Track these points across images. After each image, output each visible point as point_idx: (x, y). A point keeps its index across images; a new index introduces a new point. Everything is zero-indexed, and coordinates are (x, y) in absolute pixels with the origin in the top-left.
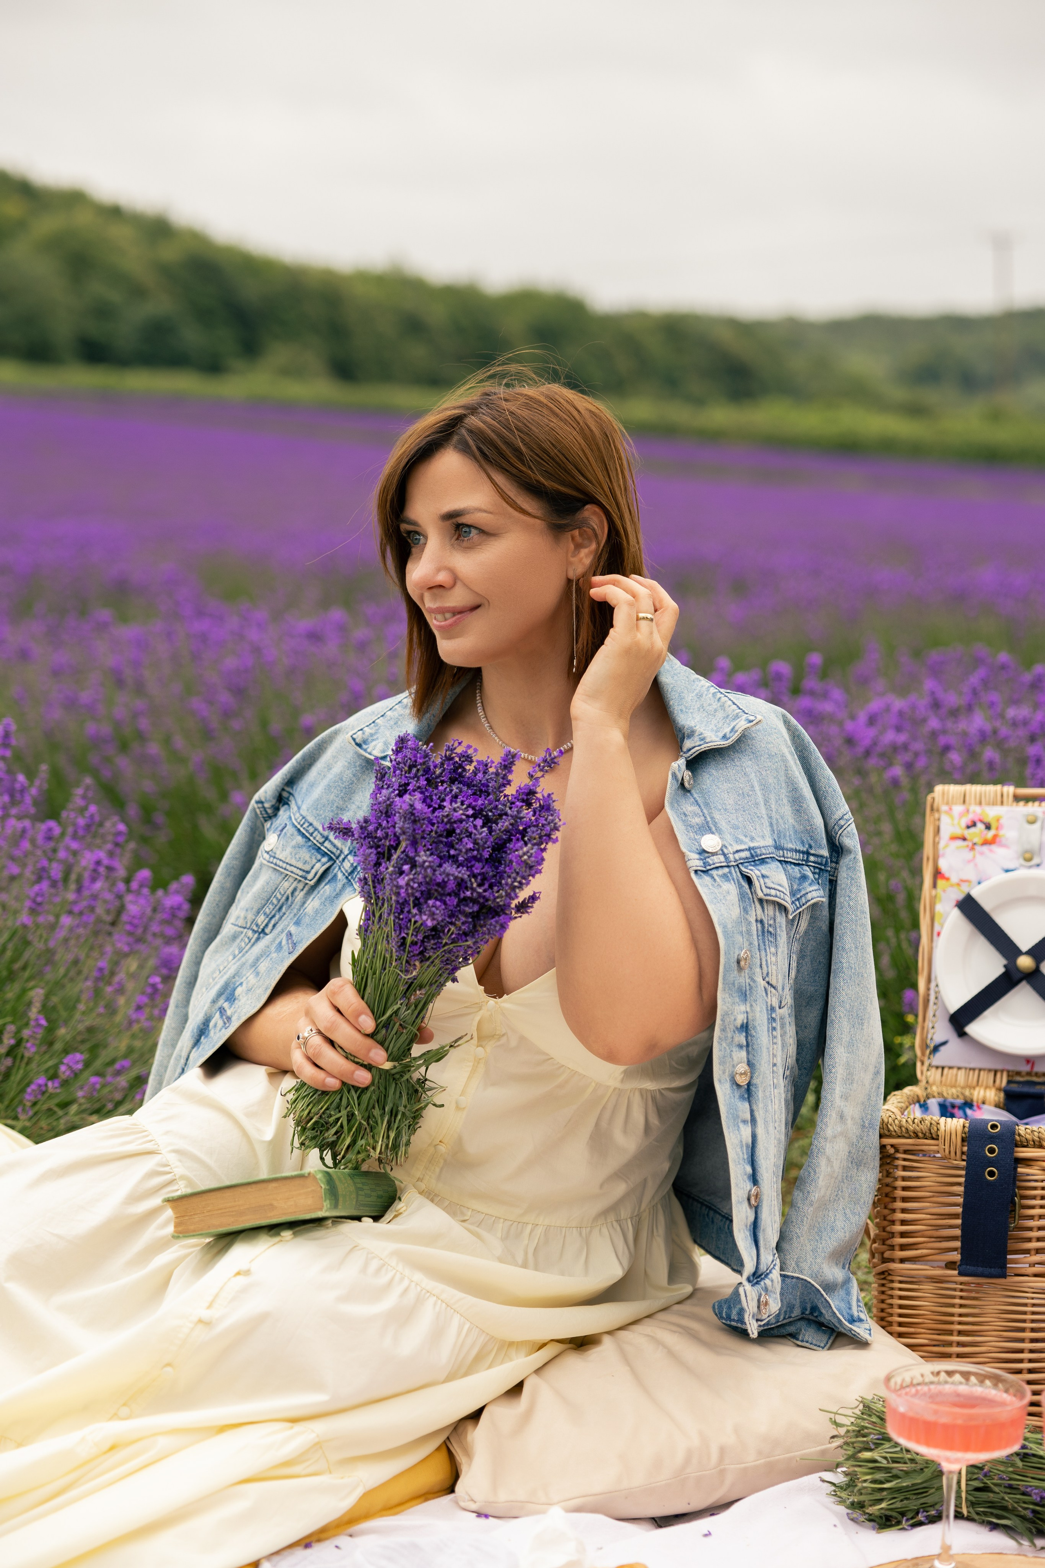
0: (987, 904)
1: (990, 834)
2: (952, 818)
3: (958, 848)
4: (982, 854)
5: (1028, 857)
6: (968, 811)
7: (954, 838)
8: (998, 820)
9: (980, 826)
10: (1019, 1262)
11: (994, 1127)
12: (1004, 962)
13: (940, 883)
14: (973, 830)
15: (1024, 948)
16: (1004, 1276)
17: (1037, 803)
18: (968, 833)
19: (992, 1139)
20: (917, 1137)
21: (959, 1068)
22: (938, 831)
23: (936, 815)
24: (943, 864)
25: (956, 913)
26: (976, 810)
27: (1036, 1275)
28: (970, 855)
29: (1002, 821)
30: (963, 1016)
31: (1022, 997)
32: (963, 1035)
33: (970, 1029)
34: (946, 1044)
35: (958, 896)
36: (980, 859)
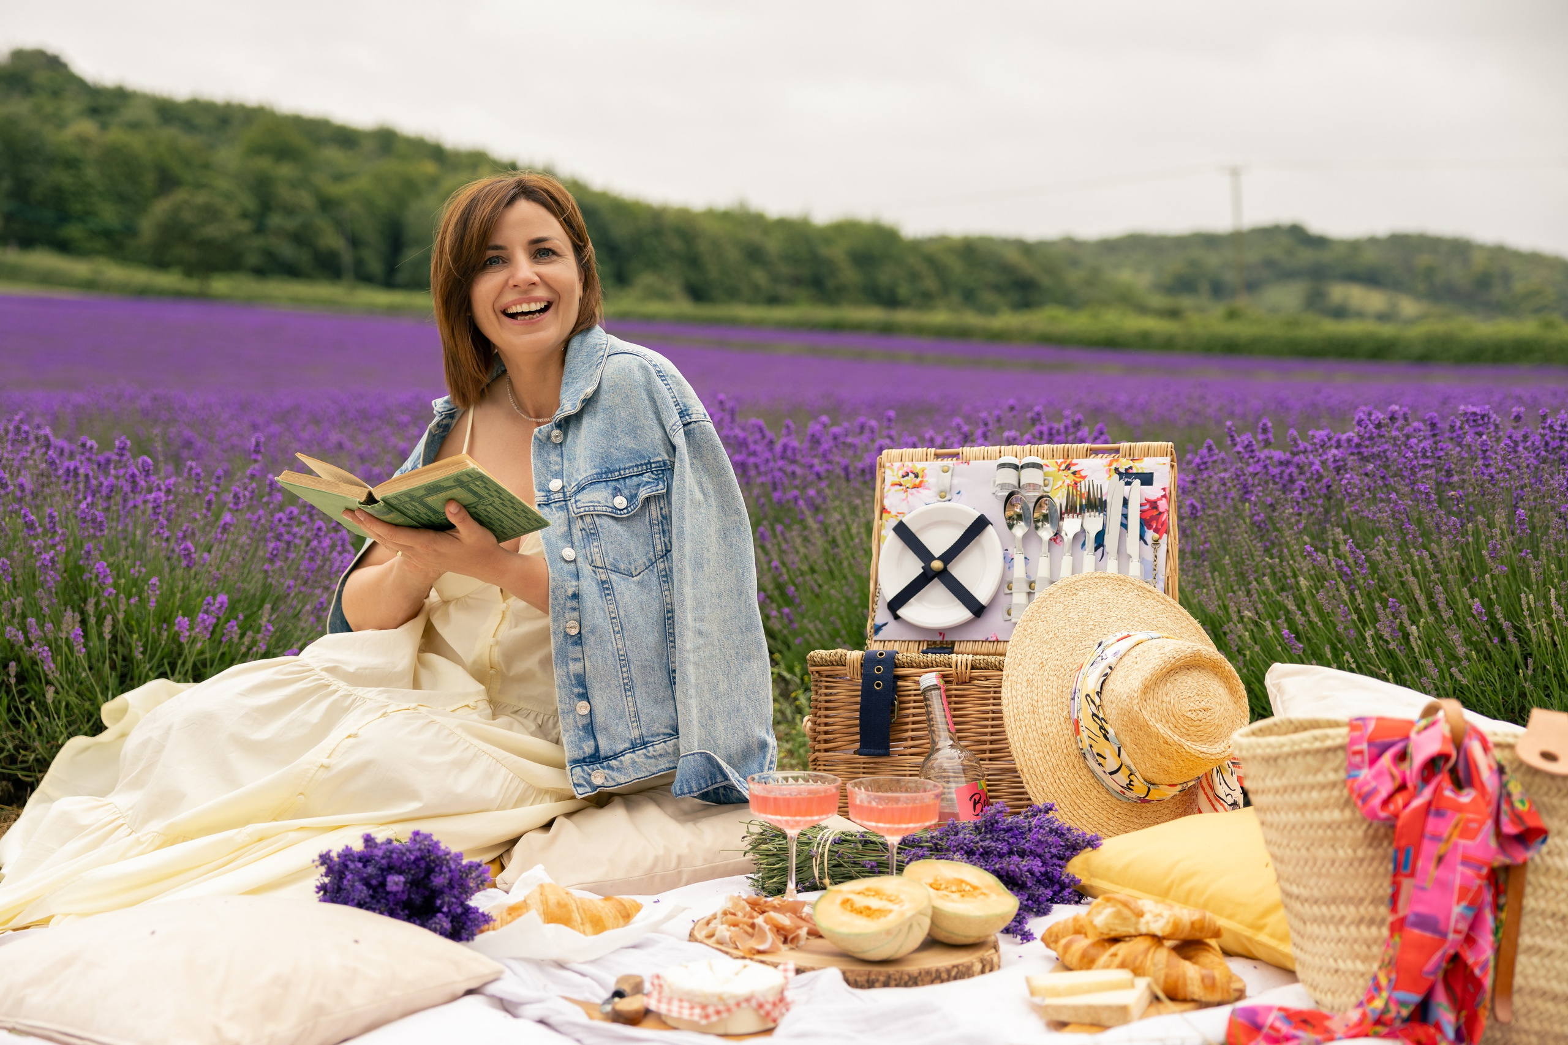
0: (913, 528)
1: (918, 481)
2: (893, 471)
3: (896, 491)
4: (912, 494)
5: (943, 495)
6: (903, 466)
7: (894, 485)
8: (923, 471)
9: (911, 476)
10: (898, 748)
11: (881, 655)
12: (923, 564)
13: (885, 515)
14: (906, 479)
15: (937, 556)
16: (887, 754)
17: (950, 459)
18: (902, 481)
19: (879, 662)
20: (833, 665)
21: (894, 641)
22: (883, 481)
23: (883, 470)
24: (886, 503)
25: (892, 534)
26: (908, 465)
27: (912, 755)
28: (904, 496)
29: (926, 472)
30: (895, 605)
31: (936, 591)
32: (897, 617)
33: (901, 612)
34: (885, 624)
35: (894, 523)
36: (910, 498)
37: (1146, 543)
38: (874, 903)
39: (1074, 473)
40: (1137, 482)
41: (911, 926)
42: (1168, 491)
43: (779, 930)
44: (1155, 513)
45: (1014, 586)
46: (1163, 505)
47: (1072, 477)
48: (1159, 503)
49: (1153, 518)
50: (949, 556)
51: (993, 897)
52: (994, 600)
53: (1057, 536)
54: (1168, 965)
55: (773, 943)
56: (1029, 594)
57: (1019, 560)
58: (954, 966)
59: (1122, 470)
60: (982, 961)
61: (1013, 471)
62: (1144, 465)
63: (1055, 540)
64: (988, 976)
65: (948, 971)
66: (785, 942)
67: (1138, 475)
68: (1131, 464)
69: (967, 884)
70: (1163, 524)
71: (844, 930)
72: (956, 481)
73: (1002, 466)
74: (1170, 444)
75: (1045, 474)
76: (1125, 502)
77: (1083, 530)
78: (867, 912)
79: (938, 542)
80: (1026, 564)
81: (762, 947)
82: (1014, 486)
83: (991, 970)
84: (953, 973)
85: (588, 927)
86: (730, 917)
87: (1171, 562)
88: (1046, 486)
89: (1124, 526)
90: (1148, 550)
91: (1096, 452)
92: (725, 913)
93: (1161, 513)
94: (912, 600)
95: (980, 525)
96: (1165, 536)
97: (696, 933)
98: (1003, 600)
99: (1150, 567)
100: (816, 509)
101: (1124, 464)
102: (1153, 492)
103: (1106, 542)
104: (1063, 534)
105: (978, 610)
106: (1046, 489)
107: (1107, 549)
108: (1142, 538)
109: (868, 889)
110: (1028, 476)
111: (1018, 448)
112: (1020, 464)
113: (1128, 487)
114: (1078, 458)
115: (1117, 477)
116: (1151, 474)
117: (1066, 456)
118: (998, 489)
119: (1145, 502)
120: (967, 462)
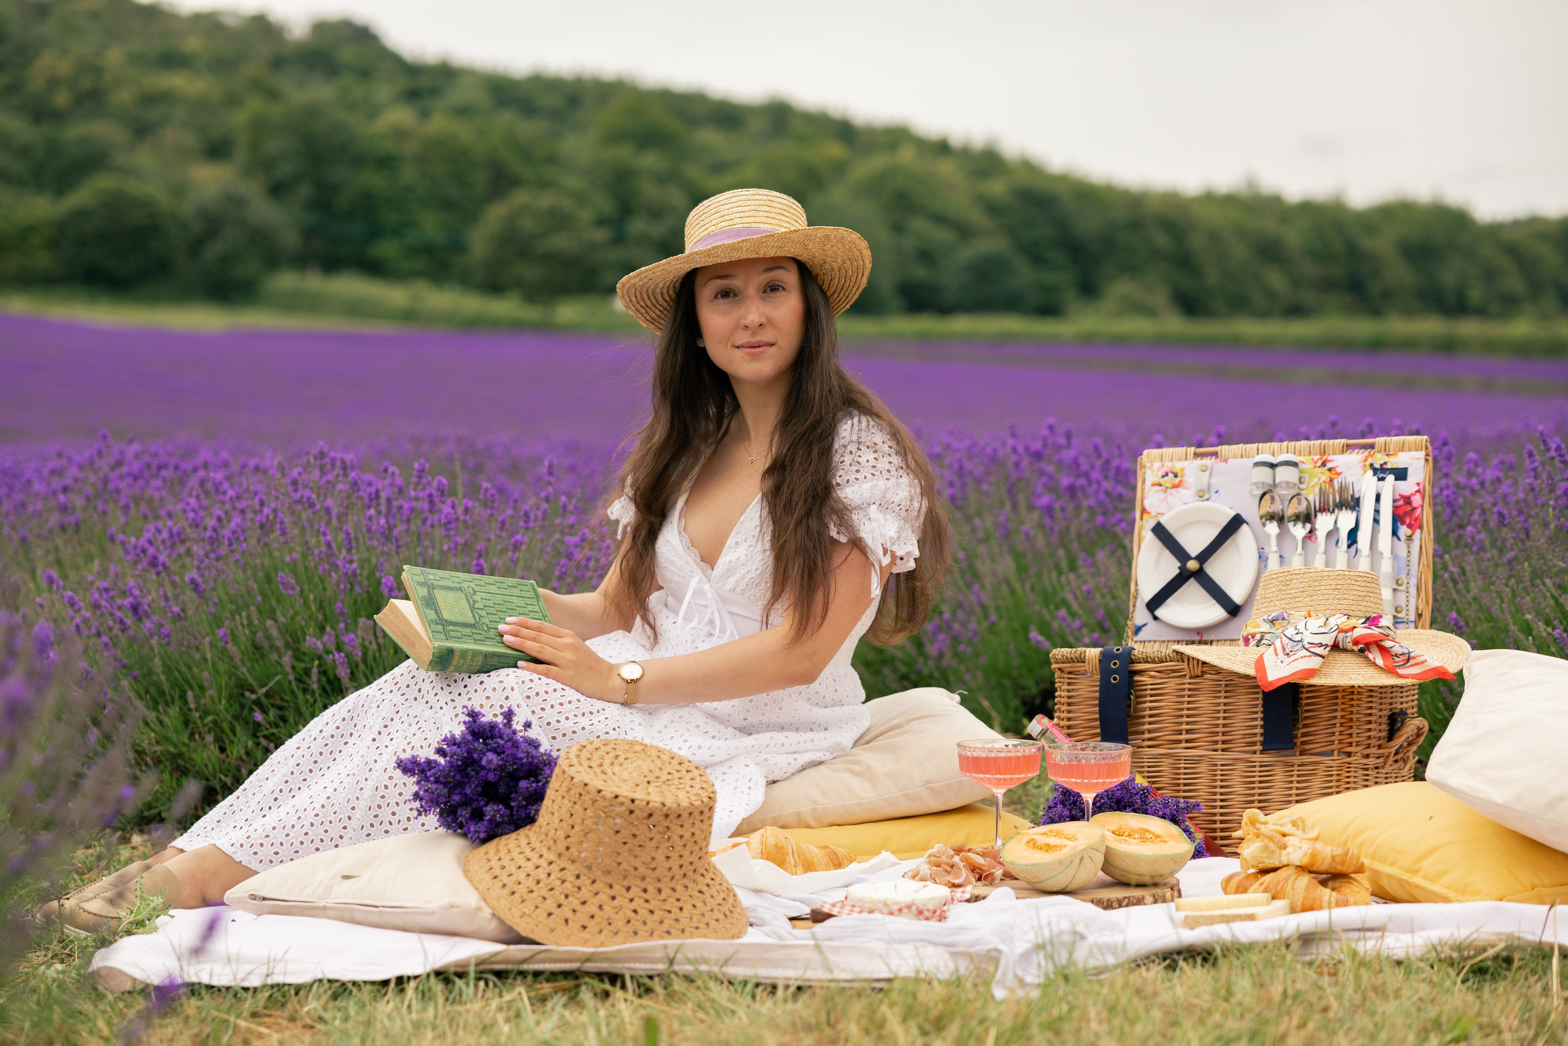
0: (1171, 528)
1: (1177, 481)
2: (1153, 471)
3: (1157, 491)
4: (1171, 494)
5: (1201, 495)
6: (1163, 465)
7: (1154, 485)
8: (1182, 470)
9: (1171, 475)
11: (1118, 650)
12: (1179, 564)
13: (1145, 516)
14: (1166, 478)
15: (1193, 554)
17: (1209, 458)
18: (1162, 481)
19: (1117, 657)
20: (1074, 662)
21: (1155, 642)
22: (1144, 482)
23: (1144, 471)
24: (1147, 504)
25: (1151, 535)
26: (1168, 465)
28: (1163, 496)
29: (1185, 471)
30: (1154, 604)
31: (1192, 589)
32: (1156, 618)
33: (1158, 613)
34: (1145, 625)
35: (1153, 524)
36: (1170, 498)
37: (1399, 539)
38: (1053, 841)
39: (1330, 470)
40: (1391, 478)
41: (1082, 858)
42: (1422, 486)
43: (974, 868)
44: (1409, 508)
46: (1416, 500)
47: (1328, 474)
48: (1413, 498)
49: (1406, 514)
50: (1206, 555)
51: (1172, 843)
52: (1248, 600)
53: (1310, 534)
54: (1307, 889)
55: (967, 878)
57: (1273, 560)
58: (1127, 899)
59: (1377, 466)
60: (1155, 895)
61: (1268, 470)
62: (1398, 461)
63: (1310, 538)
66: (979, 879)
67: (1393, 471)
68: (1386, 459)
69: (1150, 832)
70: (1417, 519)
71: (1023, 862)
72: (1214, 481)
73: (1257, 464)
74: (1425, 437)
75: (1301, 472)
76: (1378, 498)
77: (1336, 528)
78: (1048, 848)
79: (1194, 542)
80: (1281, 562)
81: (957, 881)
82: (1269, 485)
83: (1164, 902)
85: (797, 868)
87: (1424, 558)
88: (1300, 483)
89: (1376, 521)
90: (1402, 546)
91: (1351, 448)
92: (931, 857)
93: (1414, 509)
94: (1170, 600)
95: (1235, 523)
96: (1418, 531)
97: (906, 875)
99: (1403, 563)
101: (1379, 459)
102: (1407, 487)
103: (1359, 538)
104: (1317, 532)
105: (1234, 610)
106: (1302, 486)
107: (1360, 546)
108: (1395, 533)
109: (1050, 831)
110: (1284, 474)
111: (1275, 445)
112: (1275, 462)
113: (1381, 483)
114: (1334, 454)
115: (1371, 472)
116: (1406, 469)
117: (1323, 452)
118: (1254, 487)
119: (1398, 497)
120: (1226, 461)
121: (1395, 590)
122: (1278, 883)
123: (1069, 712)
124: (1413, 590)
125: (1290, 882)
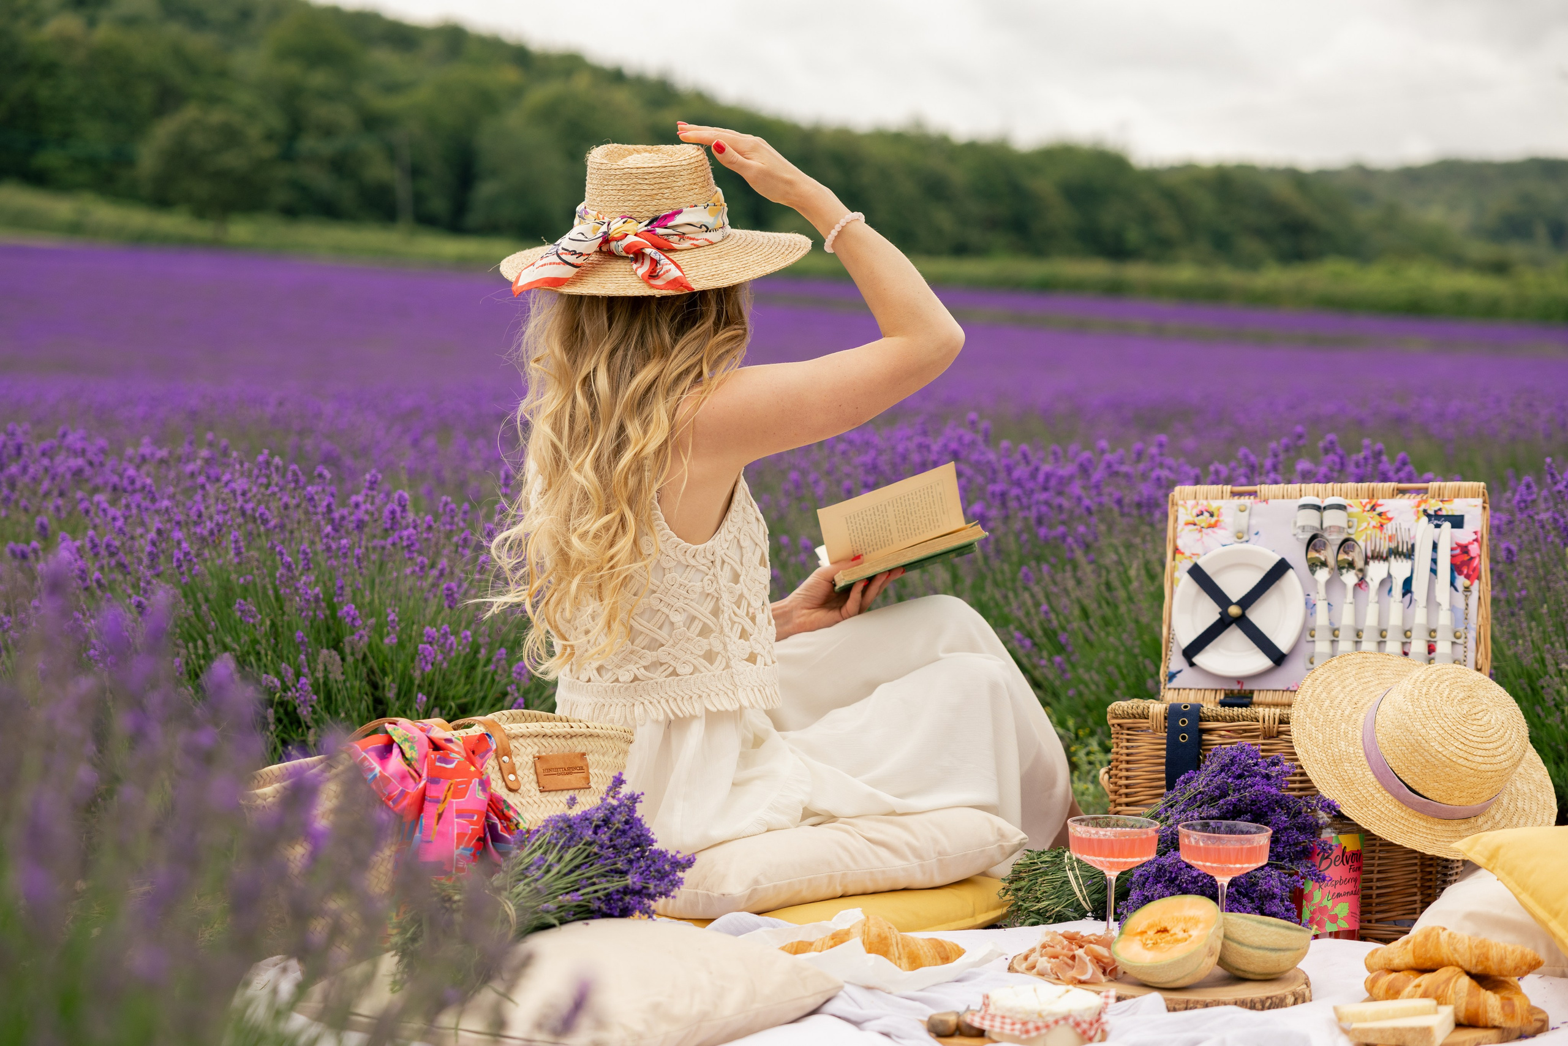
0: (1209, 570)
1: (1213, 520)
2: (1186, 509)
3: (1191, 531)
4: (1207, 534)
5: (1240, 536)
6: (1198, 504)
7: (1187, 524)
8: (1219, 510)
9: (1206, 514)
11: (1186, 707)
12: (1220, 610)
13: (1178, 556)
14: (1201, 517)
15: (1234, 599)
17: (1247, 497)
18: (1197, 520)
19: (1184, 714)
20: (1135, 717)
21: (1190, 689)
22: (1176, 519)
23: (1175, 508)
24: (1180, 543)
25: (1186, 577)
26: (1203, 504)
28: (1198, 536)
29: (1222, 510)
30: (1191, 652)
31: (1234, 636)
32: (1192, 664)
33: (1196, 659)
34: (1179, 672)
35: (1189, 565)
36: (1205, 538)
37: (1456, 590)
39: (1380, 514)
40: (1447, 525)
42: (1479, 535)
44: (1466, 558)
45: (1317, 634)
46: (1474, 549)
47: (1378, 519)
48: (1471, 547)
49: (1464, 563)
50: (1248, 601)
52: (1294, 649)
53: (1361, 583)
55: (1094, 973)
56: (1333, 642)
57: (1321, 608)
58: (1268, 998)
59: (1431, 512)
60: (1294, 994)
61: (1314, 513)
62: (1454, 507)
63: (1359, 587)
64: (1300, 1007)
65: (1263, 1002)
66: (1104, 974)
67: (1448, 518)
68: (1440, 505)
70: (1475, 569)
72: (1253, 522)
73: (1304, 507)
74: (1482, 484)
75: (1349, 515)
76: (1435, 547)
77: (1390, 576)
79: (1236, 587)
80: (1330, 610)
82: (1317, 529)
83: (1304, 1002)
84: (1267, 1004)
85: (904, 962)
86: (1049, 949)
87: (1483, 610)
88: (1349, 527)
89: (1434, 571)
90: (1460, 597)
91: (1403, 492)
92: (1044, 947)
93: (1472, 558)
94: (1208, 647)
95: (1281, 568)
96: (1476, 582)
97: (1016, 966)
98: (1305, 648)
99: (1461, 616)
100: (1087, 547)
101: (1433, 506)
102: (1464, 536)
103: (1414, 588)
104: (1368, 579)
105: (1279, 658)
106: (1350, 531)
107: (1415, 596)
108: (1452, 584)
110: (1332, 518)
111: (1320, 487)
112: (1323, 505)
113: (1438, 530)
114: (1384, 498)
115: (1426, 519)
116: (1462, 517)
117: (1372, 495)
118: (1300, 531)
119: (1455, 546)
120: (1266, 501)
121: (1453, 643)
122: (1438, 987)
123: (1127, 770)
124: (1471, 644)
125: (1451, 985)
